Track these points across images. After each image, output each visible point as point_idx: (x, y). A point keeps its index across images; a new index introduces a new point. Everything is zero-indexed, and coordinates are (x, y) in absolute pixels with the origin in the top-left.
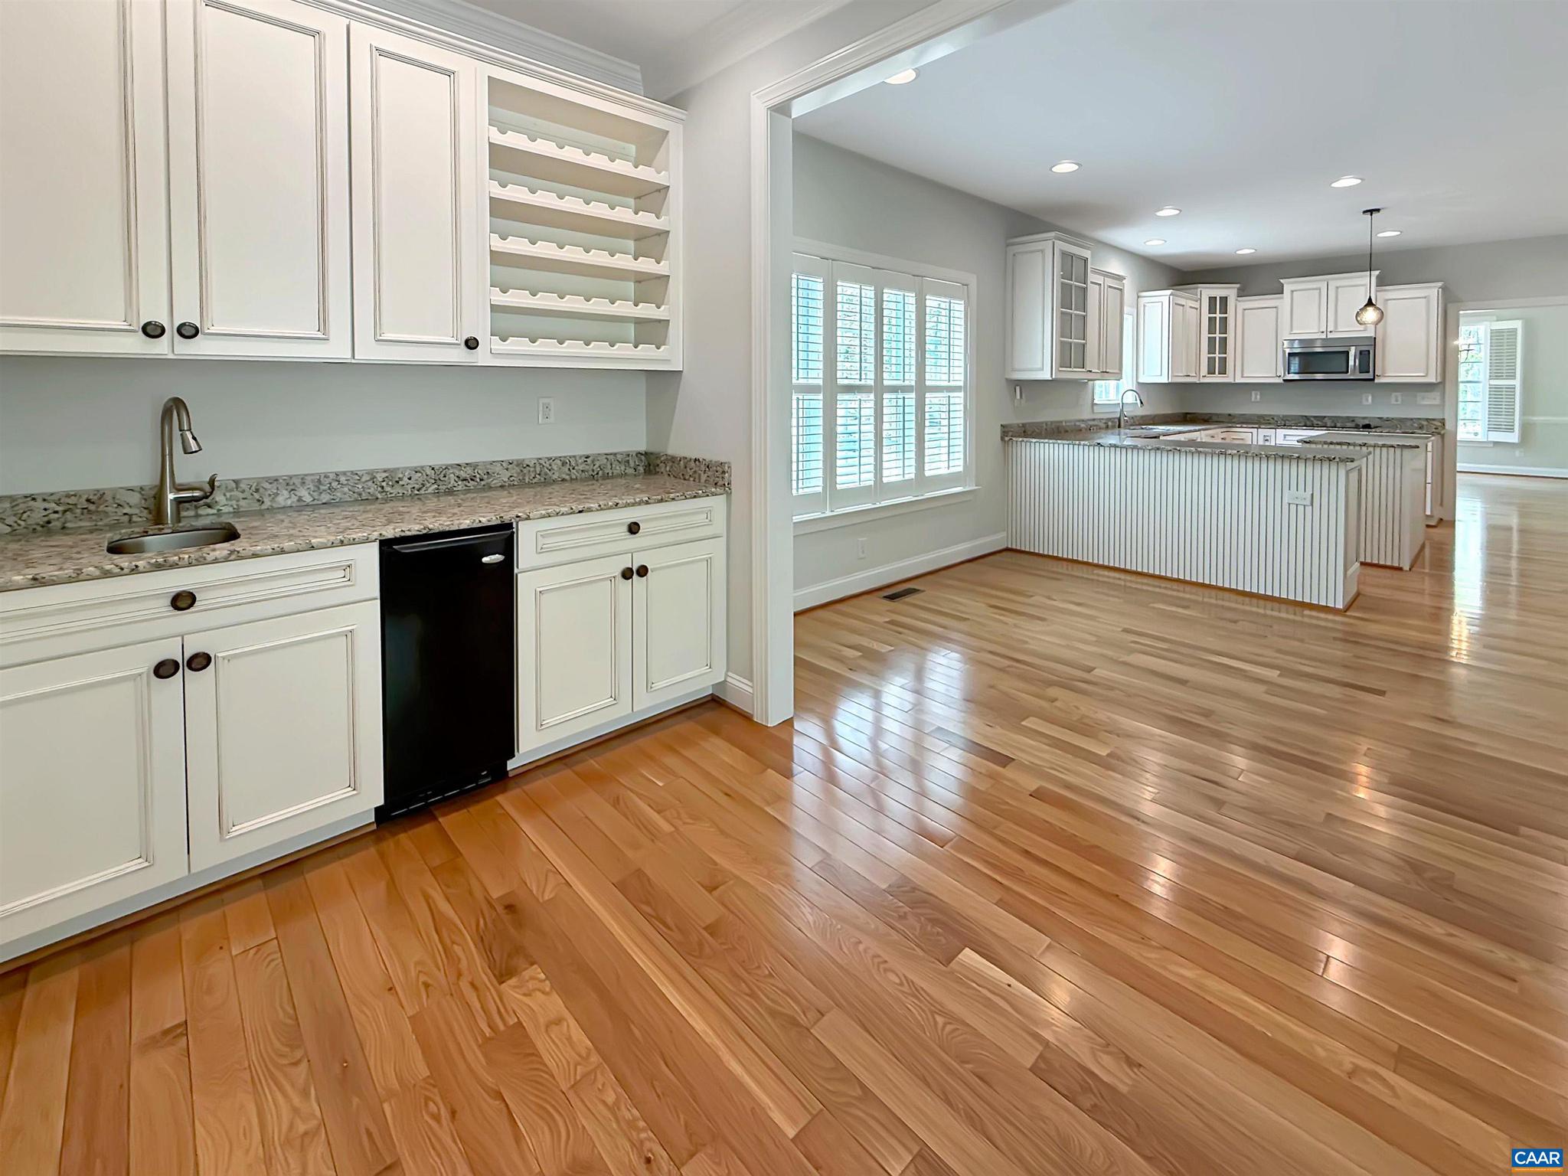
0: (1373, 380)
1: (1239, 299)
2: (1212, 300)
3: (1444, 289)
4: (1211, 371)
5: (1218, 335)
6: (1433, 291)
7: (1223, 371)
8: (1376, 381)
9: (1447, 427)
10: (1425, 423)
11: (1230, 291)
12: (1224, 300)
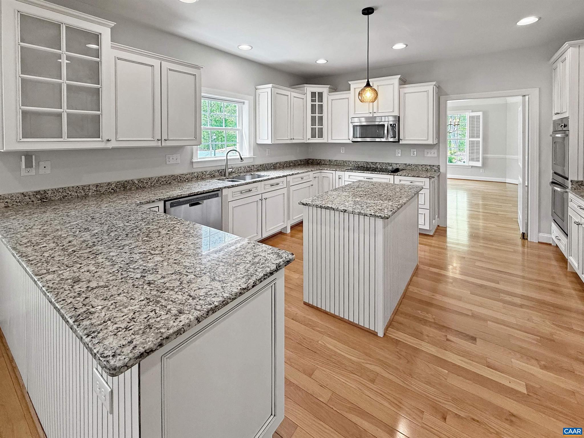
0: (399, 142)
1: (330, 94)
2: (313, 94)
3: (438, 87)
4: (313, 136)
5: (317, 115)
6: (429, 88)
7: (321, 136)
8: (401, 142)
9: (441, 171)
10: (429, 168)
11: (324, 89)
12: (321, 94)
